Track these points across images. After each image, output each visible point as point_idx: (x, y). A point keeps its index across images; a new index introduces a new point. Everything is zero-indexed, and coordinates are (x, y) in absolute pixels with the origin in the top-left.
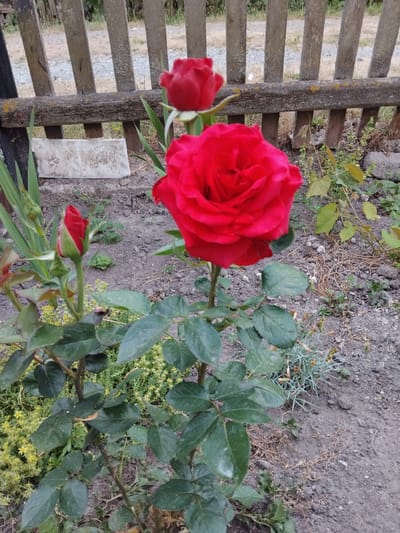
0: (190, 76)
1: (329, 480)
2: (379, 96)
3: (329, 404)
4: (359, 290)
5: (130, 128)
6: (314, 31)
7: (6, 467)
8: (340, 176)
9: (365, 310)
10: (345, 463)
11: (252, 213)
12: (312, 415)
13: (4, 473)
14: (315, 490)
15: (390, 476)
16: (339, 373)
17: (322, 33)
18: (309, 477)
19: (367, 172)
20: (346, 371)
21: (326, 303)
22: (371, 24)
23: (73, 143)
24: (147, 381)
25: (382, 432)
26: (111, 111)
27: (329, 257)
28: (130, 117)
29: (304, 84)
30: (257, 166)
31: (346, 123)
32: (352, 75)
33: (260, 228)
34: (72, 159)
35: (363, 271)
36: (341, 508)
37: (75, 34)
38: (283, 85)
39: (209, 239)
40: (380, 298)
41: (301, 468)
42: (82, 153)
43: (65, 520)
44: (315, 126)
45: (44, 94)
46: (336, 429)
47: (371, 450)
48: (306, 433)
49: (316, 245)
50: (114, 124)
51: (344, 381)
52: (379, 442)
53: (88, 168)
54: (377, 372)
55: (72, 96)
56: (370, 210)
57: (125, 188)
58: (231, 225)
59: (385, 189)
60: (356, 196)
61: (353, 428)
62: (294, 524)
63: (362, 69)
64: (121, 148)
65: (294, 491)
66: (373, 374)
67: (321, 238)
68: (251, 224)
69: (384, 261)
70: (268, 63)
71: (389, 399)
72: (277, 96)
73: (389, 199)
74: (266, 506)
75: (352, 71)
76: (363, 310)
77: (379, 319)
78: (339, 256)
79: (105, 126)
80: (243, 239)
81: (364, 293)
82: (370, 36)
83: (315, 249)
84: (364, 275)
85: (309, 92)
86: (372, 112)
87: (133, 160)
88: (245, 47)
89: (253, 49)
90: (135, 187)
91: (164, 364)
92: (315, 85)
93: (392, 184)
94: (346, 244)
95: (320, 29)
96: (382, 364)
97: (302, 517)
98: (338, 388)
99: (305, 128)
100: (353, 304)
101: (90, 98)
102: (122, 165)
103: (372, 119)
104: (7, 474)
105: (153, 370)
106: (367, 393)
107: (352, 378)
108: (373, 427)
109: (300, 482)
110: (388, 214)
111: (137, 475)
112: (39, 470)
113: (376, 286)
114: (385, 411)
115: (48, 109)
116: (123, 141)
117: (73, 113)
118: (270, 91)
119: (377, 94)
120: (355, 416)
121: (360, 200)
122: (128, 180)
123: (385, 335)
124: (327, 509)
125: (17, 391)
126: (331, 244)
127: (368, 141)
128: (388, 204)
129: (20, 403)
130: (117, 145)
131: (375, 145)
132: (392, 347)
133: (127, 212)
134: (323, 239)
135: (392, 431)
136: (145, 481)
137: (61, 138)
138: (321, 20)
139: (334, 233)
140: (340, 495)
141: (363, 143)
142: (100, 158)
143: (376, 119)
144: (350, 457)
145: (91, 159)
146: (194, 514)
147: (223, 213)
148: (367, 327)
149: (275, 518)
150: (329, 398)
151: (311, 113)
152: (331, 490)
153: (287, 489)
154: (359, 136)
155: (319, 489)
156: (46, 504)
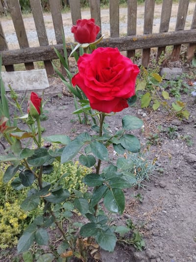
0: (85, 27)
1: (159, 220)
2: (165, 41)
3: (155, 186)
4: (164, 132)
5: (48, 64)
6: (132, 12)
7: (3, 231)
8: (150, 80)
9: (168, 141)
10: (165, 212)
11: (119, 86)
12: (148, 192)
13: (3, 233)
14: (153, 226)
15: (187, 215)
16: (158, 171)
17: (136, 12)
18: (149, 220)
19: (163, 77)
20: (162, 170)
21: (150, 140)
22: (158, 8)
23: (20, 73)
24: (68, 184)
25: (181, 196)
26: (37, 56)
27: (148, 118)
28: (47, 58)
29: (130, 37)
30: (120, 64)
31: (151, 55)
32: (151, 32)
33: (123, 93)
34: (19, 81)
35: (165, 123)
36: (166, 232)
37: (17, 19)
38: (120, 38)
39: (101, 99)
40: (174, 135)
41: (145, 216)
42: (25, 78)
43: (35, 253)
44: (136, 57)
45: (3, 50)
46: (160, 197)
47: (177, 204)
48: (146, 200)
49: (142, 113)
50: (39, 62)
51: (161, 174)
52: (180, 201)
53: (28, 85)
54: (176, 169)
55: (18, 50)
56: (166, 95)
57: (47, 93)
58: (110, 92)
59: (172, 85)
60: (158, 89)
61: (167, 195)
62: (145, 241)
63: (156, 29)
64: (44, 74)
65: (143, 227)
66: (174, 170)
67: (144, 110)
68: (119, 91)
69: (174, 118)
70: (112, 28)
71: (183, 180)
72: (117, 44)
73: (174, 89)
74: (131, 235)
75: (152, 30)
76: (167, 141)
77: (174, 145)
78: (153, 117)
79: (35, 63)
80: (116, 98)
81: (167, 133)
82: (158, 14)
83: (142, 115)
84: (165, 125)
85: (132, 41)
86: (163, 49)
87: (50, 79)
88: (100, 21)
89: (103, 23)
90: (52, 93)
91: (76, 174)
92: (135, 38)
93: (175, 82)
94: (156, 112)
95: (135, 11)
96: (178, 165)
97: (148, 238)
98: (159, 178)
99: (132, 58)
100: (162, 139)
101: (26, 50)
102: (45, 82)
103: (163, 52)
104: (4, 234)
105: (71, 177)
106: (172, 179)
107: (164, 173)
108: (176, 194)
109: (146, 223)
110: (174, 96)
111: (68, 229)
112: (20, 230)
113: (171, 130)
114: (181, 186)
115: (6, 57)
116: (44, 70)
117: (19, 58)
118: (114, 42)
119: (164, 40)
120: (168, 190)
121: (160, 91)
122: (48, 90)
123: (178, 152)
124: (160, 233)
125: (5, 195)
126: (149, 112)
127: (162, 63)
128: (174, 91)
129: (7, 200)
130: (42, 73)
131: (165, 65)
132: (181, 156)
133: (49, 105)
134: (145, 110)
135: (185, 195)
136: (72, 230)
137: (14, 71)
138: (135, 6)
139: (150, 107)
140: (165, 226)
141: (160, 64)
142: (33, 80)
143: (165, 52)
144: (167, 209)
145: (29, 80)
146: (100, 236)
147: (106, 87)
148: (169, 149)
149: (135, 240)
150: (155, 183)
151: (134, 51)
152: (160, 224)
153: (140, 226)
154: (157, 61)
155: (155, 225)
156: (28, 241)
